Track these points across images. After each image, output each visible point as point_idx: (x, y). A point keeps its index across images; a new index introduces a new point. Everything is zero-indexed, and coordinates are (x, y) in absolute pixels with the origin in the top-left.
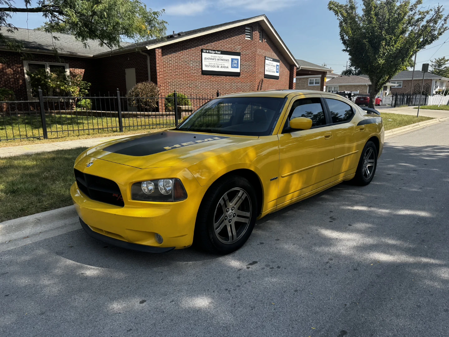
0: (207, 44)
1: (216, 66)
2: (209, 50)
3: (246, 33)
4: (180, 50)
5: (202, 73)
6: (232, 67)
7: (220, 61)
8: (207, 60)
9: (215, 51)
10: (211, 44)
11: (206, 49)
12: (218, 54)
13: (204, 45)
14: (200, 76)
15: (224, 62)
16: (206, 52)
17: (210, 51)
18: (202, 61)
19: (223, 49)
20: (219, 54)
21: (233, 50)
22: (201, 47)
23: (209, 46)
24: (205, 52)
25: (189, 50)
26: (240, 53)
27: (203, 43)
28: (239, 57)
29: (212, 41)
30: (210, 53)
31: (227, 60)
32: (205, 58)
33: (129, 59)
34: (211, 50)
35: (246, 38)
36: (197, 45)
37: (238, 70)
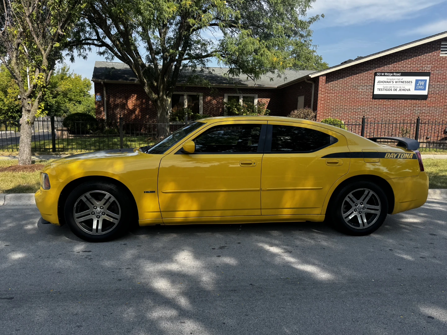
0: (383, 66)
1: (393, 90)
2: (385, 72)
3: (441, 49)
4: (349, 75)
5: (373, 97)
6: (416, 89)
7: (399, 84)
8: (381, 83)
9: (393, 73)
10: (388, 66)
11: (381, 72)
12: (397, 76)
13: (379, 68)
14: (371, 100)
15: (405, 84)
16: (381, 75)
17: (386, 74)
18: (374, 85)
19: (404, 71)
20: (399, 76)
21: (419, 71)
22: (374, 71)
23: (386, 68)
24: (379, 76)
25: (360, 74)
26: (430, 72)
27: (377, 66)
28: (427, 78)
29: (390, 63)
30: (386, 76)
31: (409, 82)
32: (379, 82)
33: (301, 88)
34: (388, 73)
35: (440, 55)
36: (369, 69)
37: (425, 93)
